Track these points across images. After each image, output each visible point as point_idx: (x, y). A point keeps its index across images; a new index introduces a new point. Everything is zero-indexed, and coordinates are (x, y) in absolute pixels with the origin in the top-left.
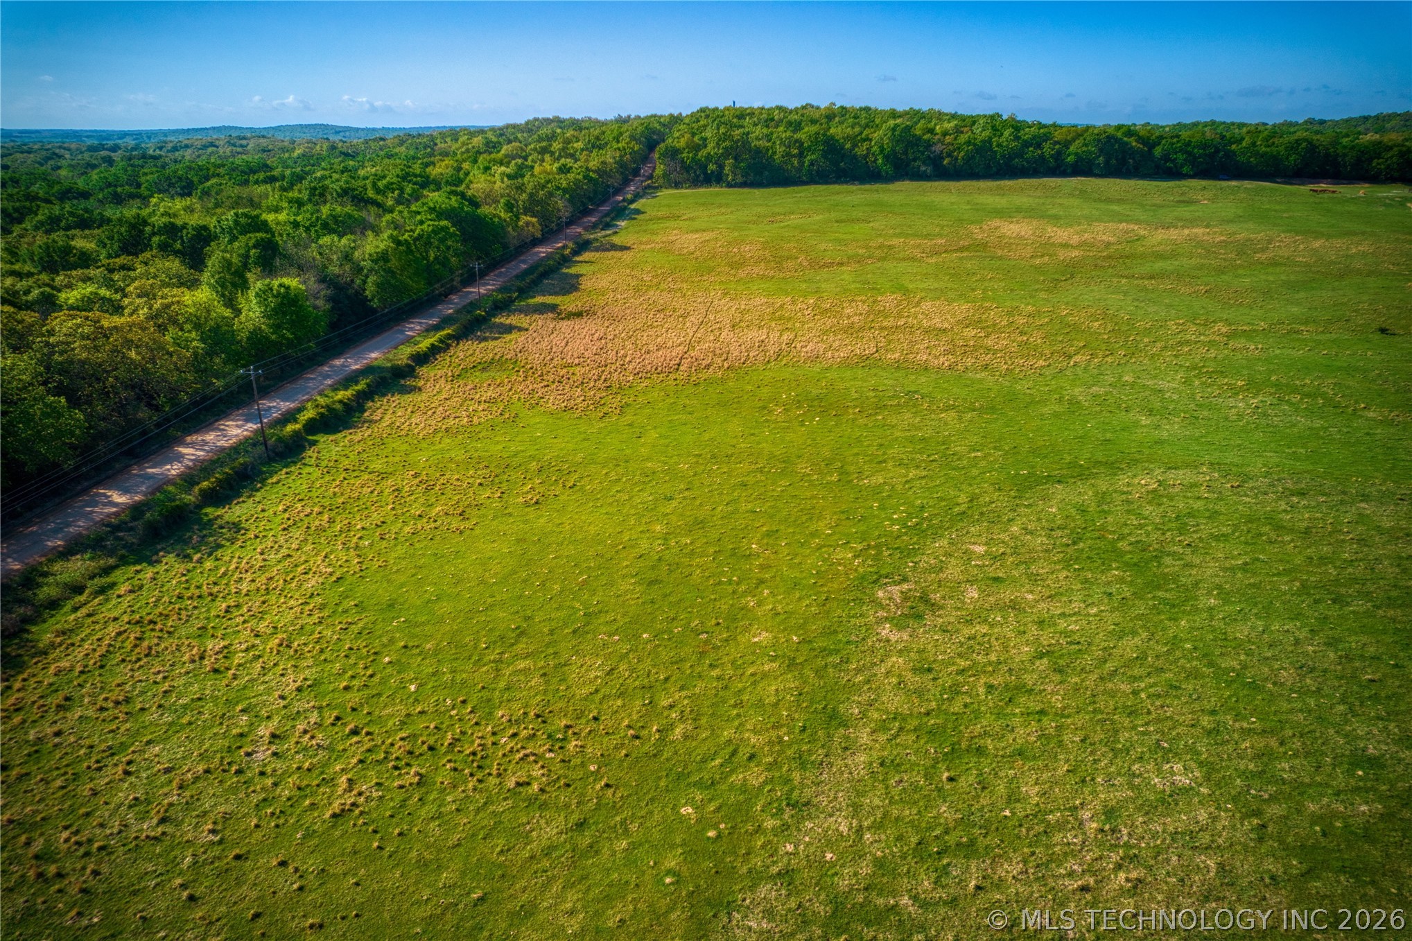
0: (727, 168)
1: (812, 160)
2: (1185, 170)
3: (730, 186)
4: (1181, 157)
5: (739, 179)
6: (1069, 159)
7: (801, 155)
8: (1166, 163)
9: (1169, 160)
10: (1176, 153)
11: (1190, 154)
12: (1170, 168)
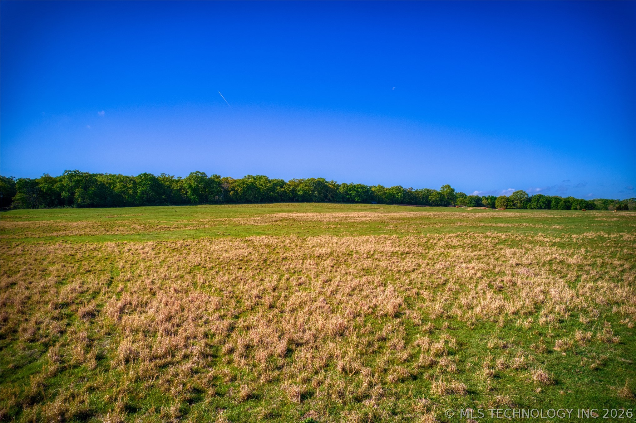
0: (77, 194)
1: (143, 190)
2: (356, 199)
3: (80, 206)
4: (353, 193)
5: (88, 202)
6: (299, 193)
7: (135, 188)
8: (346, 196)
9: (348, 194)
10: (351, 191)
11: (357, 191)
12: (349, 198)
